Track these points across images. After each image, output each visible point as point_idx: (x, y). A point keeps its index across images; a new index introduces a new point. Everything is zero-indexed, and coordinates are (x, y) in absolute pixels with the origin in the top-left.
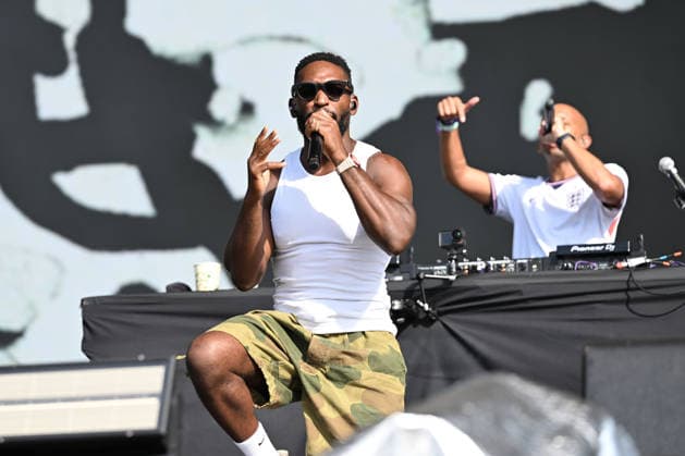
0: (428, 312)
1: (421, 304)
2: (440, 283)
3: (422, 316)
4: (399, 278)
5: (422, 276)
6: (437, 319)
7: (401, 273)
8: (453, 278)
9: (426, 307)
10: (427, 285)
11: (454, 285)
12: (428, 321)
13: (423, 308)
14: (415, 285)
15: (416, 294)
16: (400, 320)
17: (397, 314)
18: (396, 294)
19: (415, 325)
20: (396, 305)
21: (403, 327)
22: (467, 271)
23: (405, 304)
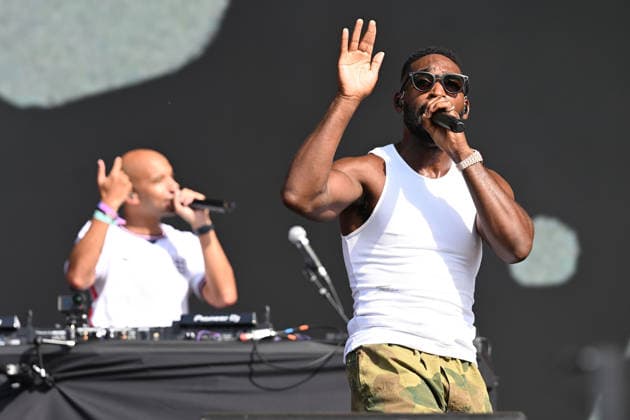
0: (44, 378)
1: (37, 369)
2: (59, 349)
3: (38, 382)
4: (16, 342)
5: (39, 340)
6: (54, 385)
7: (18, 337)
8: (71, 343)
9: (43, 373)
10: (43, 350)
11: (73, 351)
12: (44, 387)
13: (39, 374)
14: (31, 350)
15: (32, 359)
16: (16, 385)
17: (12, 379)
18: (12, 359)
19: (31, 391)
20: (12, 370)
21: (18, 392)
22: (86, 338)
23: (21, 369)
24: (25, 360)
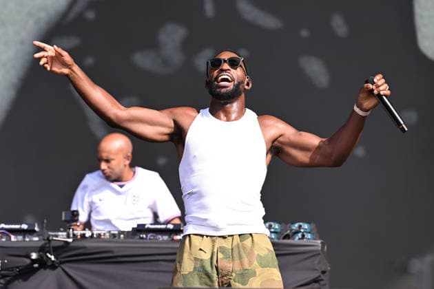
0: (53, 261)
1: (49, 256)
2: (62, 243)
3: (49, 263)
4: (36, 239)
5: (51, 238)
6: (59, 266)
7: (38, 236)
8: (70, 240)
9: (53, 258)
10: (53, 244)
11: (71, 245)
12: (53, 266)
13: (50, 259)
14: (46, 244)
15: (47, 249)
16: (36, 265)
17: (34, 261)
18: (34, 249)
19: (45, 268)
20: (34, 256)
21: (37, 269)
22: (79, 237)
23: (40, 256)
24: (42, 250)
